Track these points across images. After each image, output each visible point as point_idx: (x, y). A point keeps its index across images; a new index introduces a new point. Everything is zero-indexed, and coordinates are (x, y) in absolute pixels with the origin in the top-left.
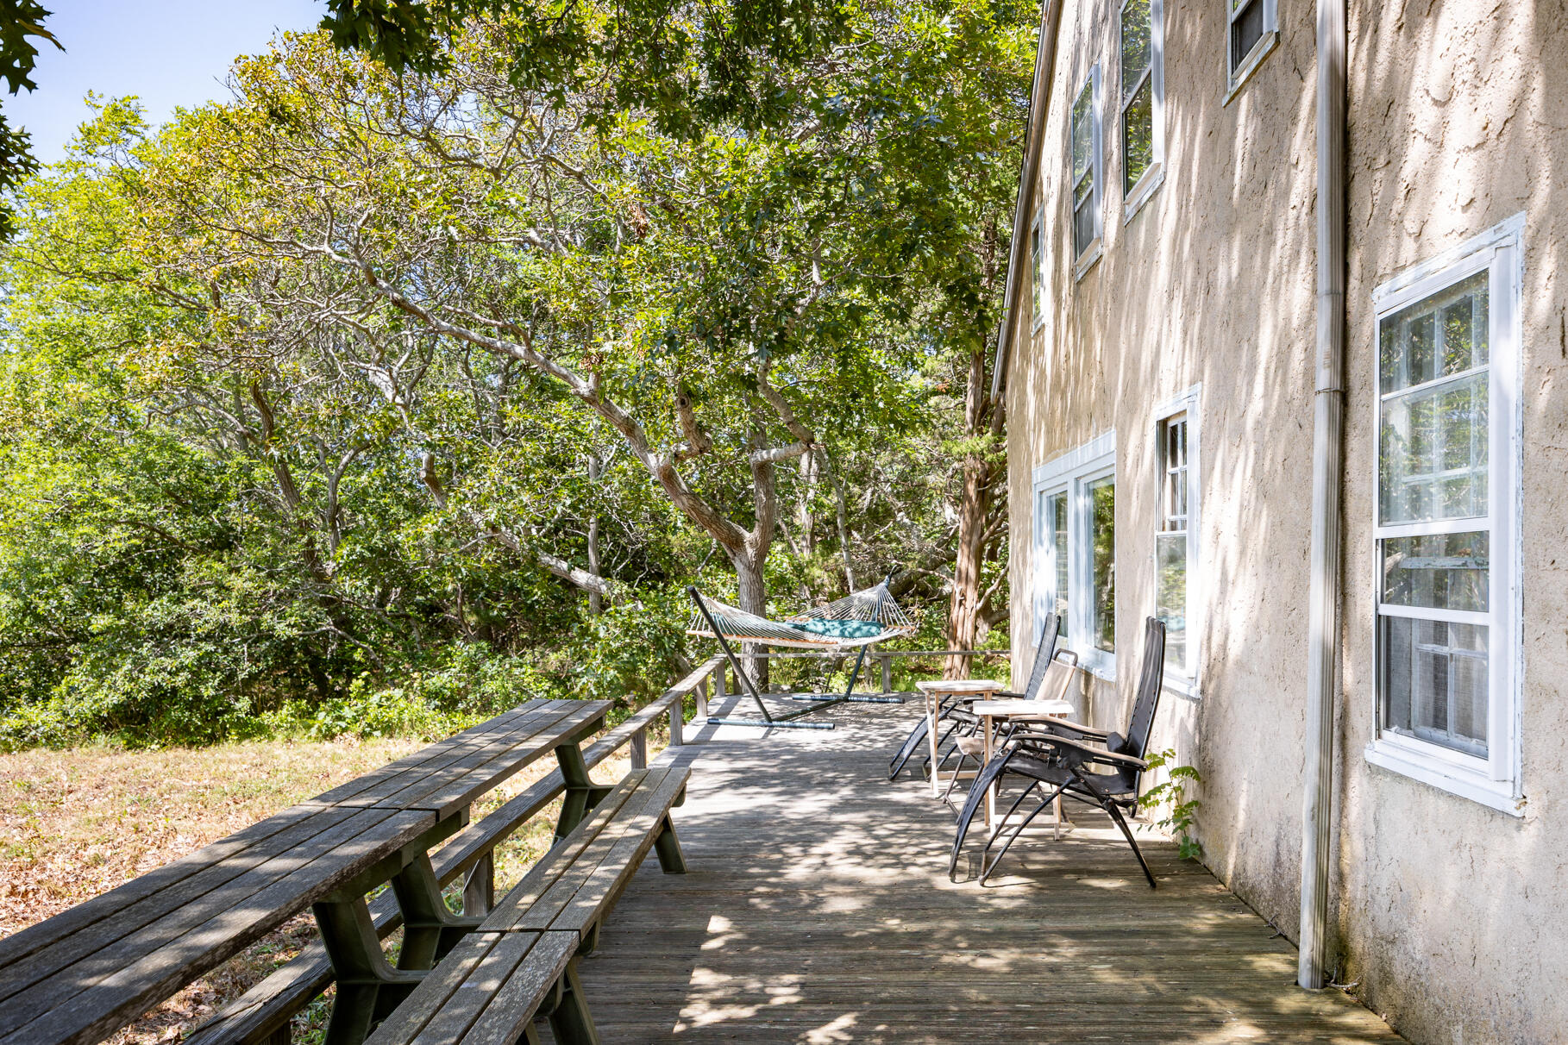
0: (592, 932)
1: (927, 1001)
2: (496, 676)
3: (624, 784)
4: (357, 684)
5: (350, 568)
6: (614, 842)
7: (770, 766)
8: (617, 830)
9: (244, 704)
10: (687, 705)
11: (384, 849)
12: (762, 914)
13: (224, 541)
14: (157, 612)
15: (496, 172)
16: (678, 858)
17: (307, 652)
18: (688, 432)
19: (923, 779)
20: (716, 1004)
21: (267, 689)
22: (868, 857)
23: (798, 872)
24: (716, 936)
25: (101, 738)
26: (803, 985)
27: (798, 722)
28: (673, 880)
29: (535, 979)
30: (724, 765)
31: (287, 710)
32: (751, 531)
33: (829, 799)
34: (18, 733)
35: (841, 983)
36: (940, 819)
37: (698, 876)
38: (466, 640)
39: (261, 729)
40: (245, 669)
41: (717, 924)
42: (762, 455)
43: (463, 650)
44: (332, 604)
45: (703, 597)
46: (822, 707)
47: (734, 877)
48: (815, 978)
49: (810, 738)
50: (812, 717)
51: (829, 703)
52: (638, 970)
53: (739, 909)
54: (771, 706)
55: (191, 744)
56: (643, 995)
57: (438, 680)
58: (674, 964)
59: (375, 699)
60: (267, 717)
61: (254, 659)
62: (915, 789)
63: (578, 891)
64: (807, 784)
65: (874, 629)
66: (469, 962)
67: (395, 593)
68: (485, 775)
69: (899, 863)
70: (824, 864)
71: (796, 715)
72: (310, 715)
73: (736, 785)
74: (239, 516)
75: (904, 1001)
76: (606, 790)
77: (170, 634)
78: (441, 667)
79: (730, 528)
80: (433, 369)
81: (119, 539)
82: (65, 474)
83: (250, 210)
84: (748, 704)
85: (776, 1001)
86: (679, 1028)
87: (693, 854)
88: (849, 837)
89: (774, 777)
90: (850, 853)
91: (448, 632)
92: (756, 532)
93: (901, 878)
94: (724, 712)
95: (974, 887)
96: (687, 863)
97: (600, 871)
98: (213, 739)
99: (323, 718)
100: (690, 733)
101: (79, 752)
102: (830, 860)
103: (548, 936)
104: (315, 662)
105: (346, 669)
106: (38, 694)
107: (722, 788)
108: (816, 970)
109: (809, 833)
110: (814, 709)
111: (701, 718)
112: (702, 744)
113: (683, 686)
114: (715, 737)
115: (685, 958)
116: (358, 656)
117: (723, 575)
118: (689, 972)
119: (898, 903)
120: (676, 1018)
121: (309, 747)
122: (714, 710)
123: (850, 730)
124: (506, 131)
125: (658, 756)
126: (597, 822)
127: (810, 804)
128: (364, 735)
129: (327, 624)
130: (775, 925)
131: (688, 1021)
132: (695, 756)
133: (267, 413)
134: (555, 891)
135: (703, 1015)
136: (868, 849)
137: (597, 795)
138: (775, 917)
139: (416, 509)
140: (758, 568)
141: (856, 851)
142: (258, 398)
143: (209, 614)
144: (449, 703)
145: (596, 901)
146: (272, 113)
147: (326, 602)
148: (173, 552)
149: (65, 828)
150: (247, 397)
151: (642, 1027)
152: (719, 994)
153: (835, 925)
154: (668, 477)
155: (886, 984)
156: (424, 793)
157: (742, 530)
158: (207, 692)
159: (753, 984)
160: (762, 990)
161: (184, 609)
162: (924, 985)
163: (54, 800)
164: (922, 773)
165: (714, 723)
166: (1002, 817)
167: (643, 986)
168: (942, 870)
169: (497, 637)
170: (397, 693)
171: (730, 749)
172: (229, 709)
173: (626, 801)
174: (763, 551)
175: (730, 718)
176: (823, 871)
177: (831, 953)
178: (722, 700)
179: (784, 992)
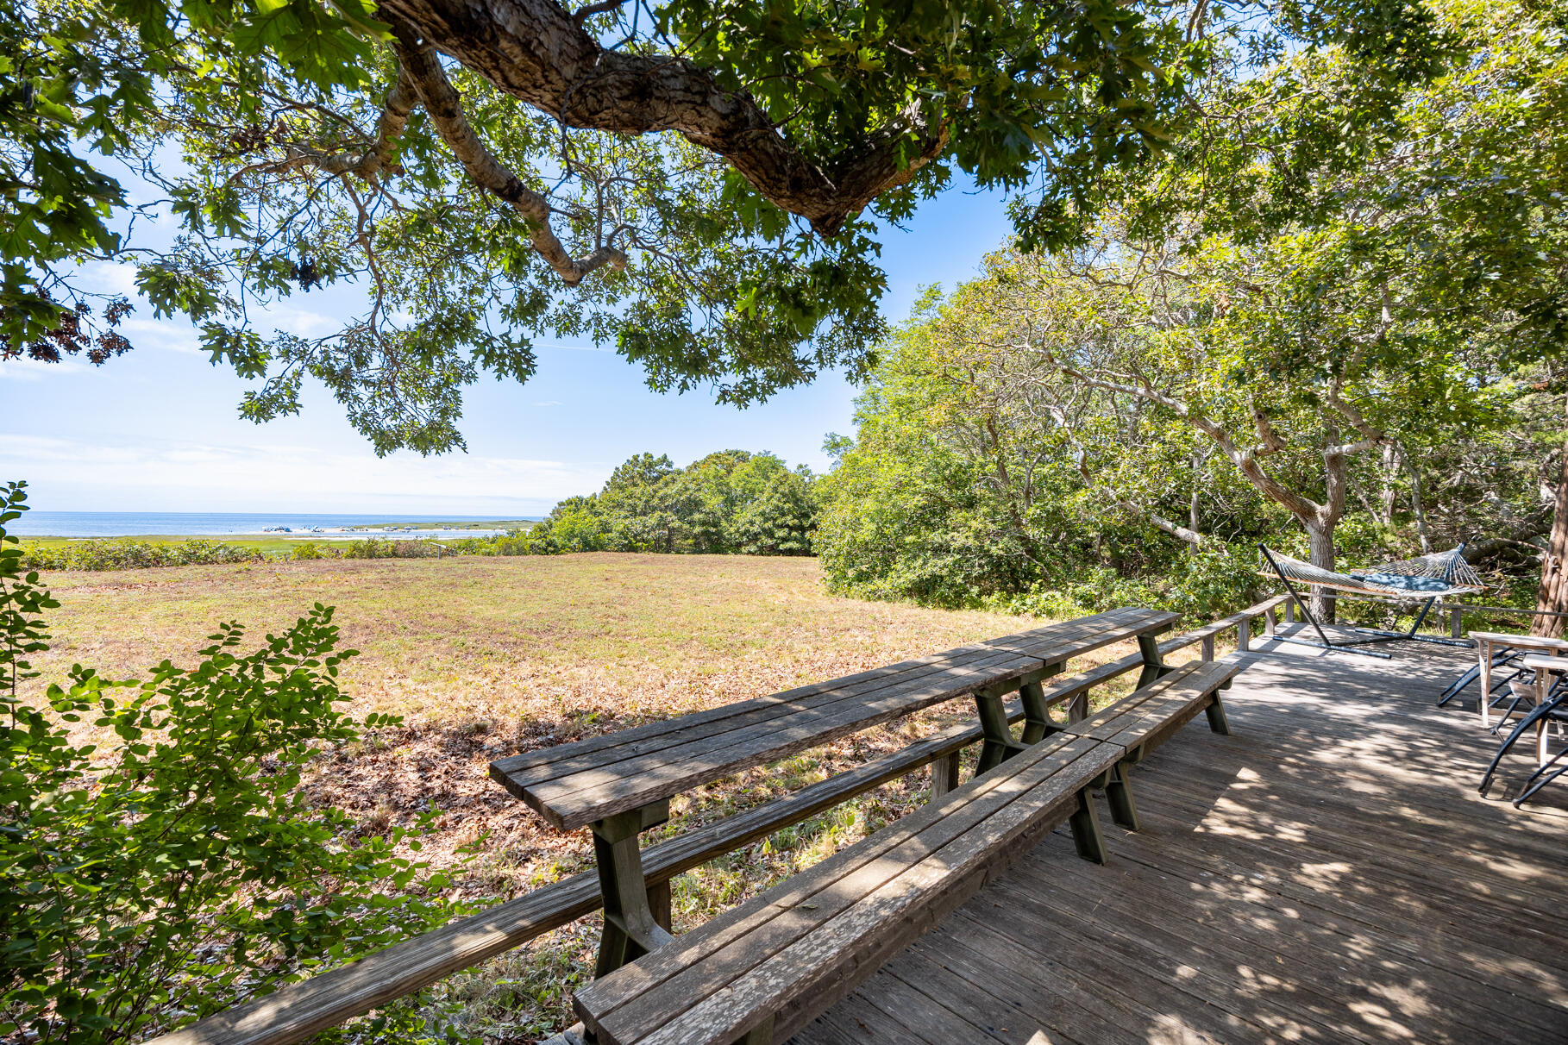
0: (1136, 750)
1: (1425, 877)
2: (1121, 591)
3: (1183, 668)
4: (1035, 586)
5: (1035, 522)
6: (1166, 701)
7: (1317, 676)
8: (1171, 695)
9: (975, 590)
10: (1255, 624)
11: (1010, 674)
12: (1287, 777)
13: (971, 504)
14: (936, 537)
15: (1130, 286)
16: (1223, 724)
17: (1009, 564)
18: (1264, 437)
19: (1475, 711)
20: (1232, 824)
21: (988, 585)
22: (1397, 759)
23: (1326, 756)
24: (1242, 781)
25: (908, 600)
26: (1307, 832)
27: (1356, 648)
28: (1218, 739)
29: (1090, 766)
30: (1282, 670)
31: (997, 594)
32: (1322, 504)
33: (1368, 709)
34: (874, 592)
35: (1342, 841)
36: (1486, 746)
37: (1238, 739)
38: (1103, 566)
39: (982, 605)
40: (976, 572)
41: (1246, 774)
42: (1333, 450)
43: (1098, 573)
44: (1024, 540)
45: (1270, 551)
46: (1381, 641)
47: (1268, 747)
48: (1320, 830)
49: (1362, 662)
50: (1371, 647)
51: (1390, 639)
52: (1178, 786)
53: (1269, 768)
54: (1331, 634)
55: (949, 608)
56: (1178, 802)
57: (1082, 589)
58: (1206, 790)
59: (1044, 596)
60: (984, 599)
61: (981, 566)
62: (1464, 718)
63: (1132, 723)
64: (1351, 695)
65: (1442, 585)
66: (1054, 746)
67: (1063, 535)
68: (1080, 645)
69: (1428, 769)
70: (1351, 755)
71: (1355, 643)
72: (1009, 600)
73: (1285, 685)
74: (978, 490)
75: (1397, 869)
76: (1171, 669)
77: (941, 550)
78: (1085, 581)
79: (1303, 502)
80: (1092, 404)
81: (920, 500)
82: (900, 469)
83: (989, 330)
84: (1310, 631)
85: (1281, 836)
86: (1198, 829)
87: (1236, 724)
88: (1381, 740)
89: (1322, 685)
90: (1379, 753)
91: (1095, 559)
92: (1327, 508)
93: (1427, 783)
94: (1289, 634)
95: (1509, 806)
96: (1231, 729)
97: (1150, 716)
98: (958, 607)
99: (1016, 603)
100: (1256, 643)
101: (898, 604)
102: (1358, 754)
103: (1105, 745)
104: (1013, 571)
105: (1030, 576)
106: (883, 575)
107: (1271, 685)
108: (1321, 825)
109: (1347, 730)
110: (1374, 641)
111: (1268, 635)
112: (1265, 653)
113: (1254, 610)
114: (1277, 650)
115: (1215, 788)
116: (1037, 571)
117: (1300, 537)
118: (1216, 798)
119: (1417, 799)
120: (1198, 822)
121: (1005, 618)
122: (1280, 630)
123: (1407, 662)
124: (1138, 258)
125: (1225, 654)
126: (1157, 687)
127: (1351, 710)
128: (1036, 615)
129: (1021, 550)
130: (1294, 786)
131: (1206, 827)
132: (1257, 660)
133: (995, 435)
134: (1117, 721)
135: (1219, 827)
136: (1400, 754)
137: (1164, 671)
138: (1296, 781)
139: (1076, 487)
140: (1327, 532)
141: (1389, 752)
142: (990, 428)
143: (960, 539)
144: (1088, 602)
145: (1143, 732)
146: (1000, 280)
147: (1021, 539)
148: (946, 507)
149: (887, 640)
150: (985, 428)
151: (1173, 821)
152: (1236, 818)
153: (1349, 800)
154: (1250, 468)
155: (1387, 853)
156: (1040, 649)
157: (1314, 504)
158: (959, 580)
159: (1265, 820)
160: (1271, 826)
161: (948, 537)
162: (1425, 865)
163: (884, 625)
164: (1473, 706)
165: (1278, 639)
166: (1552, 757)
167: (1178, 797)
168: (1473, 786)
169: (1124, 567)
170: (1058, 594)
171: (1286, 660)
172: (967, 591)
173: (1182, 678)
174: (1332, 522)
175: (1293, 638)
176: (1349, 760)
177: (1338, 817)
178: (1289, 625)
179: (1291, 832)
